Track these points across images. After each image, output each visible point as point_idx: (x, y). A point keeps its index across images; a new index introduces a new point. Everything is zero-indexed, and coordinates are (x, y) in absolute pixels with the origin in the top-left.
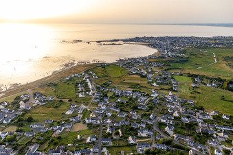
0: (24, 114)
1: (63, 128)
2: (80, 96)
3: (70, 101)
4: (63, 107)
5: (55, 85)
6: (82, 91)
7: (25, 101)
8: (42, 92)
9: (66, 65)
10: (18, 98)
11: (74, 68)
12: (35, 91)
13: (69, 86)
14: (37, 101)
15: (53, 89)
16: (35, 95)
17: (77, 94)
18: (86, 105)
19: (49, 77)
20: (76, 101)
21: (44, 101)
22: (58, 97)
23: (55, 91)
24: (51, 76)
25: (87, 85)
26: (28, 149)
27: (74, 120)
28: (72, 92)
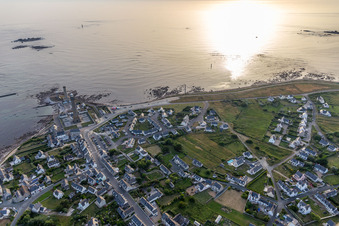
0: (178, 136)
1: (208, 186)
2: (271, 140)
3: (249, 142)
4: (231, 149)
5: (244, 106)
6: (280, 133)
7: (191, 118)
8: (220, 111)
9: (284, 75)
10: (187, 110)
11: (293, 84)
12: (212, 107)
13: (265, 115)
14: (204, 123)
15: (237, 111)
16: (208, 112)
17: (268, 134)
18: (271, 163)
19: (243, 89)
20: (257, 148)
21: (213, 127)
22: (234, 128)
23: (237, 117)
24: (248, 88)
25: (297, 124)
26: (149, 191)
27: (232, 181)
28: (262, 128)
